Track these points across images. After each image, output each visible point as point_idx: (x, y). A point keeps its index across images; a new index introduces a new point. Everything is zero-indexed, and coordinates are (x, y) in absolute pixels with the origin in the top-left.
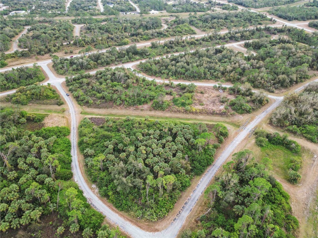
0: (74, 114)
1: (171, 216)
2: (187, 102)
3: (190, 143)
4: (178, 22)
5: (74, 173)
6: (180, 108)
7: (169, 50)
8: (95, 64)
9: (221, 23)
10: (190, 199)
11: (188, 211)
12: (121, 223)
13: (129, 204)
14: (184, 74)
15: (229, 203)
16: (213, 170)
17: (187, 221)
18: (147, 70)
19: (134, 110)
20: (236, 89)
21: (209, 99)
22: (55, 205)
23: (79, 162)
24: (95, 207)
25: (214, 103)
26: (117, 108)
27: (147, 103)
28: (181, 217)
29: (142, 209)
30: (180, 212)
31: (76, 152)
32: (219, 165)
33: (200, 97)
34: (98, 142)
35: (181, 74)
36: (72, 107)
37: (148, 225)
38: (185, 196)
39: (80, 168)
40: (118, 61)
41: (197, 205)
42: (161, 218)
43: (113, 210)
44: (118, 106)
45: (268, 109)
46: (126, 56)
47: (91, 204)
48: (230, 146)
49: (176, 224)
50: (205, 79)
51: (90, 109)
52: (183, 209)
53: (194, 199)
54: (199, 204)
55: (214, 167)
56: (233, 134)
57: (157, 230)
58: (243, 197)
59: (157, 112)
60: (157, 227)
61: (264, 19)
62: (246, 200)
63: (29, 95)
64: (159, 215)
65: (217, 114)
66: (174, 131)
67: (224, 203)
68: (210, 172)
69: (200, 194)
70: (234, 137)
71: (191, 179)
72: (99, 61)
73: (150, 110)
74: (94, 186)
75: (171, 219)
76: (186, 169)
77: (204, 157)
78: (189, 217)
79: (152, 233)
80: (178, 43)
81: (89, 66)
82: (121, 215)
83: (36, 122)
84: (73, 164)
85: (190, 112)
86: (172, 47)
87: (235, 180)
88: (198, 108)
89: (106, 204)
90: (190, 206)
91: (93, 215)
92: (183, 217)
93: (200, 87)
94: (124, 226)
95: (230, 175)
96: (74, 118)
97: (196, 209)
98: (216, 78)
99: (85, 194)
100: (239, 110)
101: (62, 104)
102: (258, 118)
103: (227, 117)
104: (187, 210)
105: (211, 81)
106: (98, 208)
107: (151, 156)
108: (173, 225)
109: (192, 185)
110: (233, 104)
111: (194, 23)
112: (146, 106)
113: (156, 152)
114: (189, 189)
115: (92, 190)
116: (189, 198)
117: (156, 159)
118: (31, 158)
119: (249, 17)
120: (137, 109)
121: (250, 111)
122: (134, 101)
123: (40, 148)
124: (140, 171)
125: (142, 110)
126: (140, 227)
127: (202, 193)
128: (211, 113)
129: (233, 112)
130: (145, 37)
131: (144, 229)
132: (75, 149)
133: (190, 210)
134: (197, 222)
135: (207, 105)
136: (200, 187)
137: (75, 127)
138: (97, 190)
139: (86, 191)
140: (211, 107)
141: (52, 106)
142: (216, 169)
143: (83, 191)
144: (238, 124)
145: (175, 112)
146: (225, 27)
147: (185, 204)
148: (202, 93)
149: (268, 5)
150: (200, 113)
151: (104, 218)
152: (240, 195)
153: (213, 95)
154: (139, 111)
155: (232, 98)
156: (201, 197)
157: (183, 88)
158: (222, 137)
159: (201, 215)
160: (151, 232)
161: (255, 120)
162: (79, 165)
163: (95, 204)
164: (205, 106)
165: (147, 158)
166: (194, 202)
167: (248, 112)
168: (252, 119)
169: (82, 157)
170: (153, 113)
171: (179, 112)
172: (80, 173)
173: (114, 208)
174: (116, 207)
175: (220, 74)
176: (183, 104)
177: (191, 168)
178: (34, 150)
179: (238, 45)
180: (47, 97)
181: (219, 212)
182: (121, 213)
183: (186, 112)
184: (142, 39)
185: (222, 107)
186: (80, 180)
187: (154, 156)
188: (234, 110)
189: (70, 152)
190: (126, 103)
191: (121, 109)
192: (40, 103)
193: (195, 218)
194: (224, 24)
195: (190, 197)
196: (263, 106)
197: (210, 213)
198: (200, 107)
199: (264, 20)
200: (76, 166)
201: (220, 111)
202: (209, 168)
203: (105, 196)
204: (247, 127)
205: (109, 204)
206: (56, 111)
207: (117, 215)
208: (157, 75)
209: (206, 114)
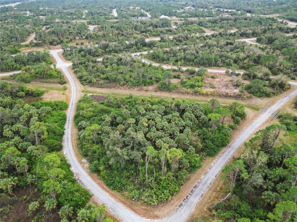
0: (75, 92)
1: (176, 201)
2: (197, 84)
3: (201, 120)
4: (187, 24)
5: (64, 146)
6: (189, 89)
7: (178, 43)
8: (103, 52)
9: (230, 24)
10: (201, 182)
11: (199, 197)
12: (111, 203)
13: (124, 181)
14: (193, 61)
15: (255, 188)
16: (230, 152)
17: (197, 208)
18: (154, 58)
19: (139, 90)
20: (252, 74)
21: (221, 83)
22: (34, 176)
23: (72, 135)
24: (82, 184)
25: (227, 86)
26: (120, 88)
27: (152, 84)
28: (189, 203)
29: (138, 189)
30: (187, 196)
31: (70, 125)
32: (237, 147)
33: (211, 81)
34: (95, 116)
35: (190, 61)
36: (74, 86)
37: (145, 209)
38: (194, 178)
39: (72, 141)
40: (126, 51)
41: (210, 189)
42: (163, 202)
43: (103, 188)
44: (121, 86)
45: (291, 94)
46: (135, 47)
47: (78, 179)
48: (249, 128)
49: (182, 211)
50: (215, 66)
51: (92, 88)
52: (191, 193)
53: (206, 182)
54: (213, 189)
55: (230, 149)
56: (251, 116)
57: (157, 217)
58: (274, 182)
59: (163, 93)
60: (156, 213)
61: (274, 21)
62: (279, 187)
63: (33, 74)
64: (161, 198)
65: (230, 96)
66: (181, 107)
67: (248, 188)
68: (226, 154)
69: (214, 177)
70: (252, 119)
71: (201, 160)
72: (107, 50)
73: (156, 91)
74: (84, 160)
75: (175, 204)
76: (195, 147)
77: (217, 135)
78: (200, 204)
79: (150, 220)
80: (187, 38)
81: (97, 54)
82: (112, 195)
83: (35, 96)
84: (65, 137)
85: (200, 94)
86: (180, 41)
87: (264, 158)
88: (209, 90)
89: (95, 181)
90: (201, 190)
91: (77, 191)
92: (192, 203)
93: (211, 73)
94: (114, 209)
95: (255, 152)
96: (75, 95)
97: (209, 195)
98: (228, 65)
99: (72, 168)
100: (257, 93)
101: (64, 83)
102: (281, 102)
103: (243, 100)
104: (197, 194)
105: (222, 68)
106: (85, 184)
107: (154, 129)
108: (178, 212)
109: (203, 166)
110: (248, 88)
111: (203, 24)
112: (151, 88)
113: (159, 125)
114: (199, 171)
115: (81, 164)
116: (199, 180)
117: (160, 133)
118: (18, 126)
119: (259, 20)
120: (141, 90)
121: (269, 95)
122: (138, 82)
123: (31, 116)
124: (139, 144)
125: (147, 91)
126: (135, 211)
127: (216, 177)
128: (224, 96)
129: (249, 95)
130: (154, 33)
131: (140, 214)
132: (70, 123)
133: (201, 194)
134: (211, 211)
135: (219, 88)
136: (213, 169)
137: (74, 103)
138: (87, 165)
139: (75, 165)
140: (224, 90)
141: (55, 84)
142: (234, 151)
143: (71, 165)
144: (257, 107)
145: (183, 93)
146: (235, 27)
147: (194, 187)
148: (213, 77)
149: (277, 12)
150: (211, 95)
151: (91, 196)
152: (270, 180)
153: (225, 80)
154: (143, 91)
155: (247, 83)
156: (215, 181)
157: (192, 73)
158: (239, 118)
159: (216, 202)
160: (148, 218)
161: (276, 104)
162: (72, 138)
163: (82, 180)
164: (217, 89)
165: (149, 131)
166: (206, 187)
167: (268, 95)
168: (273, 103)
169: (76, 131)
170: (158, 94)
171: (188, 93)
172: (71, 146)
173: (105, 186)
174: (108, 185)
175: (232, 61)
176: (192, 86)
177: (201, 146)
178: (23, 118)
179: (249, 41)
180: (51, 76)
181: (241, 199)
182: (112, 192)
183: (196, 93)
184: (151, 35)
185: (237, 91)
186: (70, 153)
187: (158, 130)
188: (250, 93)
189: (64, 125)
190: (130, 84)
191: (125, 89)
192: (43, 82)
193: (207, 205)
194: (234, 24)
195: (201, 179)
196: (284, 91)
197: (228, 199)
198: (212, 90)
199: (274, 23)
200: (68, 139)
201: (234, 93)
202: (224, 149)
203: (95, 171)
204: (268, 111)
205: (99, 181)
206: (57, 89)
207: (107, 194)
208: (165, 62)
209: (218, 96)
